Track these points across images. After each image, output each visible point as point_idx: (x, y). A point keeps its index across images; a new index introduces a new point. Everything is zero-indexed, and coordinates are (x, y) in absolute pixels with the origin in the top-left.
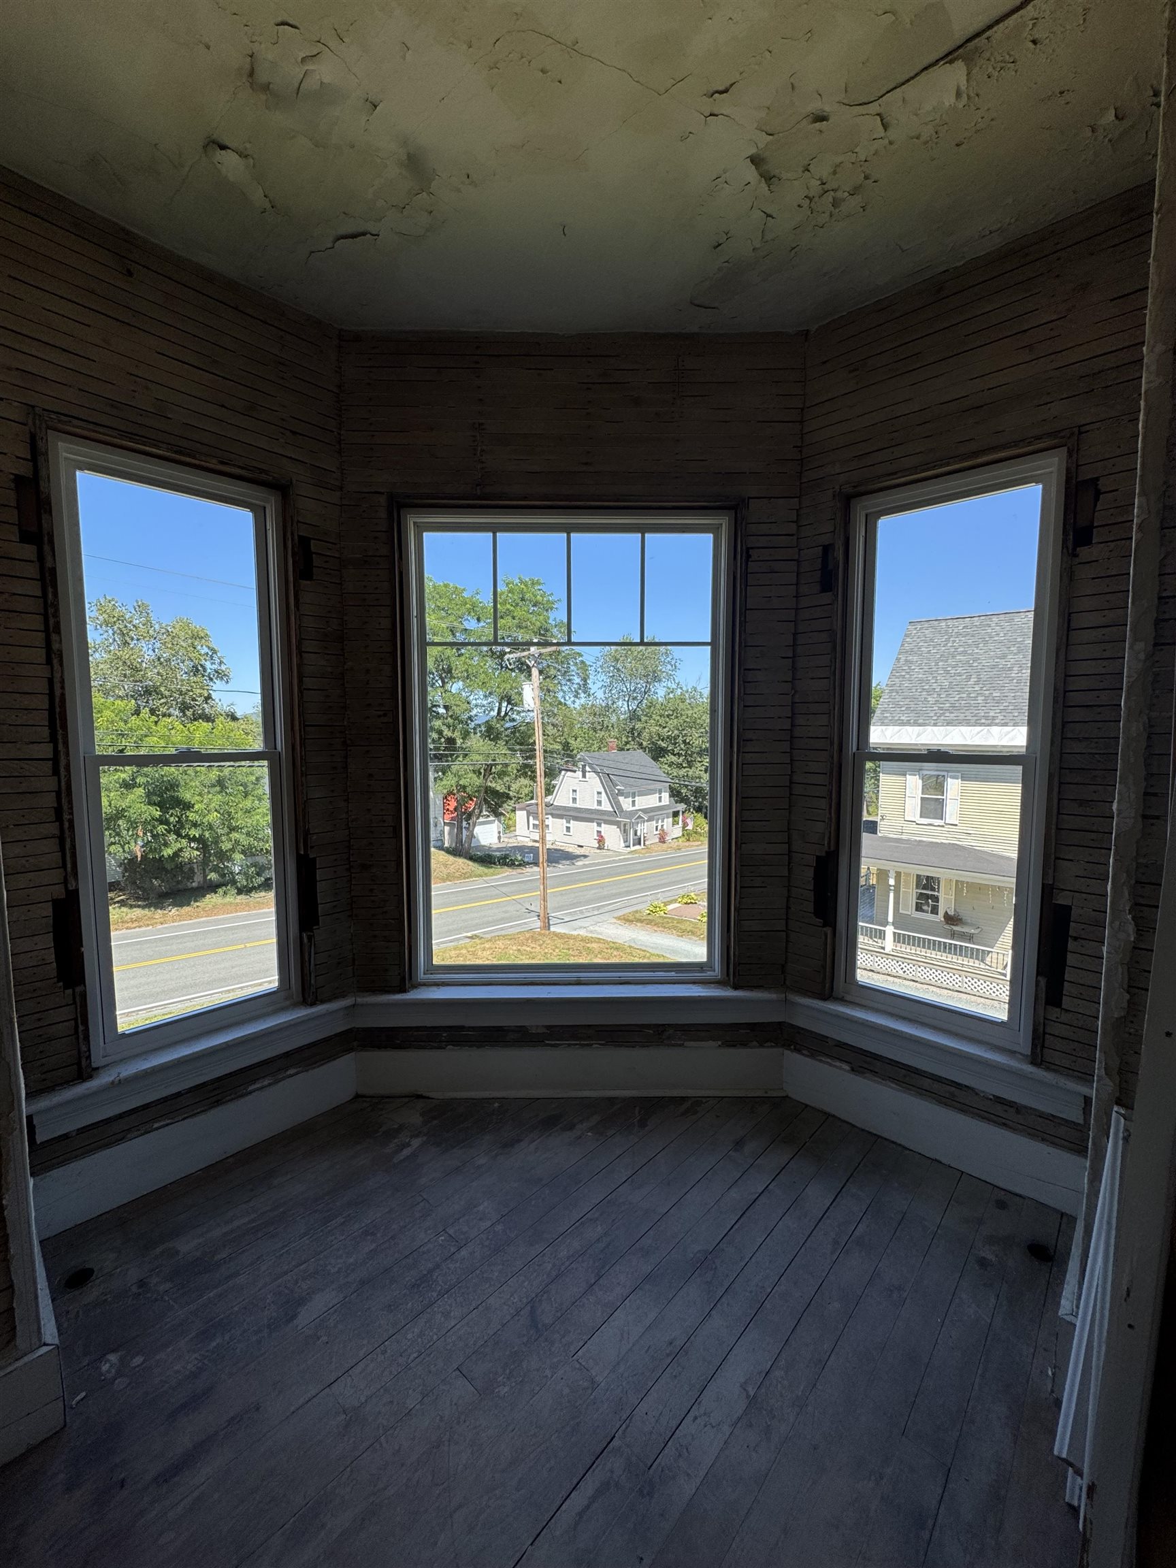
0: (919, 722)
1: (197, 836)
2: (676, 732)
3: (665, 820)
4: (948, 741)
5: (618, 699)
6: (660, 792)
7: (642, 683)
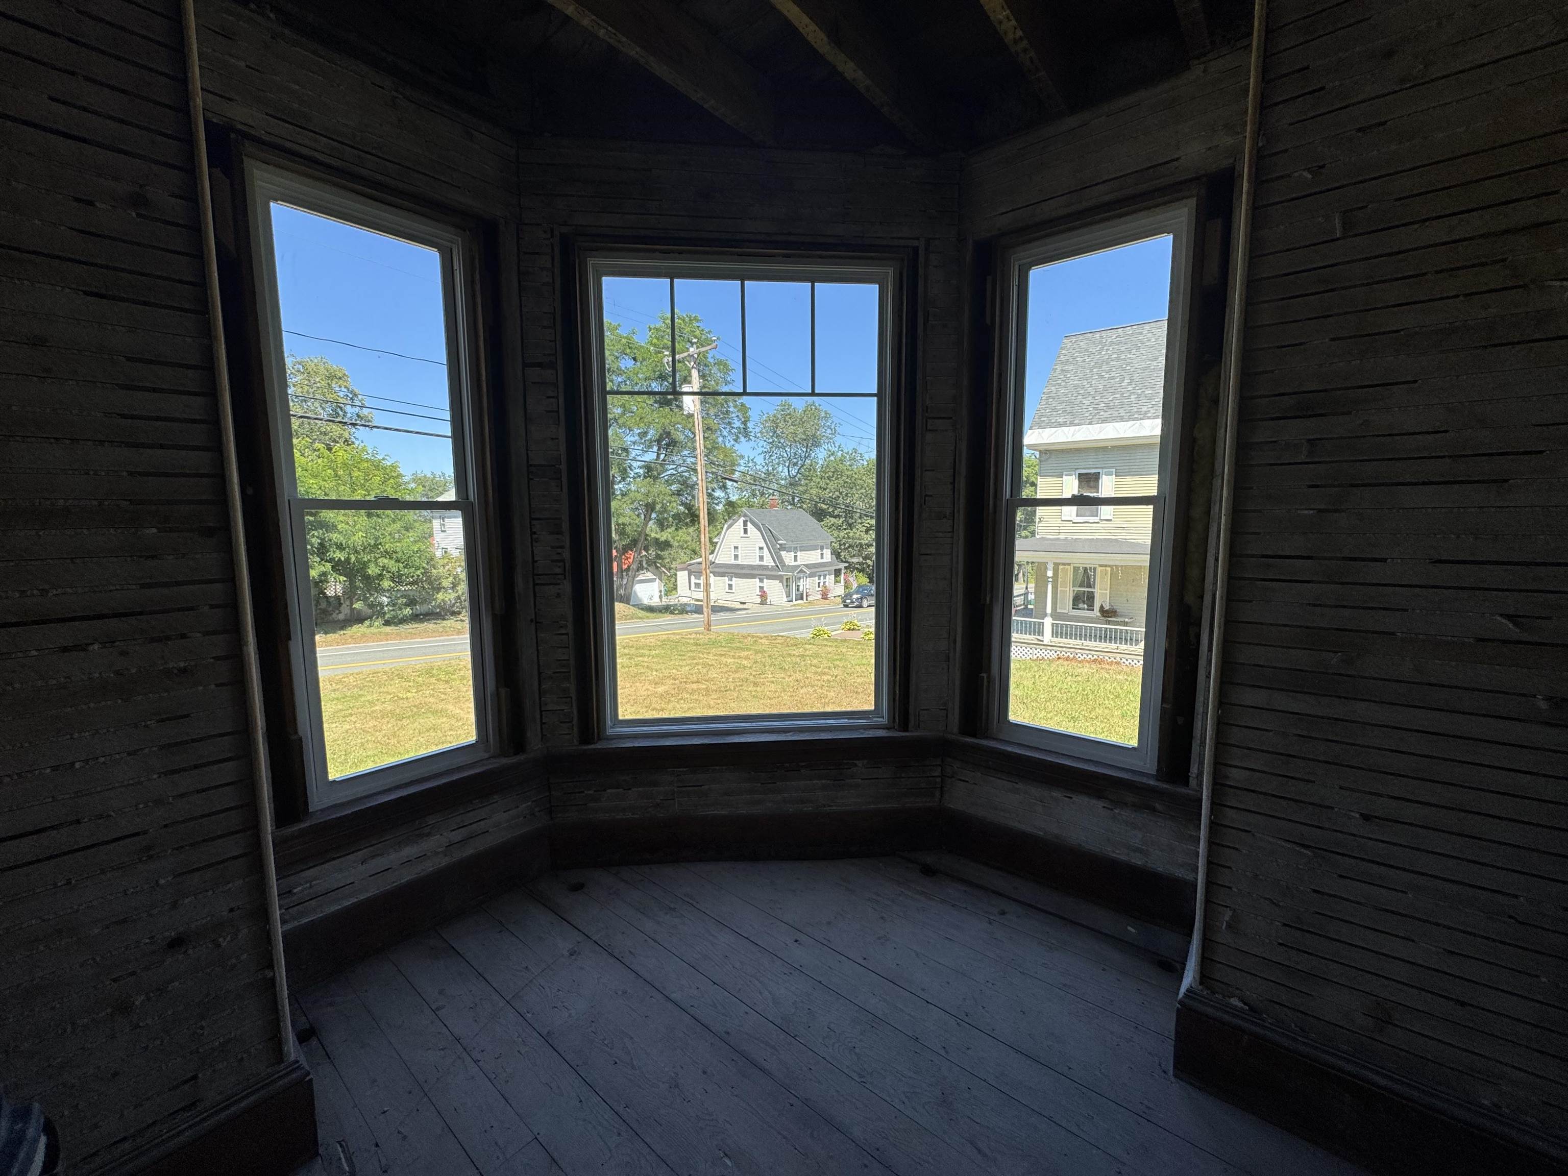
0: (1076, 422)
1: (343, 559)
2: (837, 493)
3: (828, 577)
4: (1102, 436)
5: (778, 464)
6: (822, 549)
7: (801, 451)
